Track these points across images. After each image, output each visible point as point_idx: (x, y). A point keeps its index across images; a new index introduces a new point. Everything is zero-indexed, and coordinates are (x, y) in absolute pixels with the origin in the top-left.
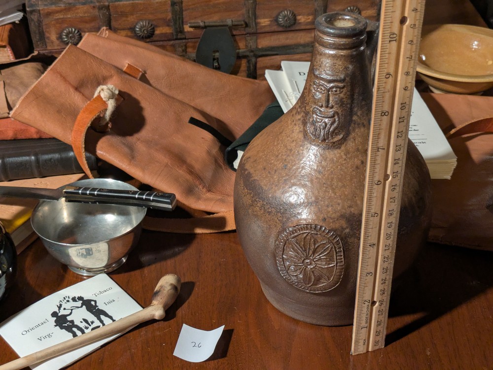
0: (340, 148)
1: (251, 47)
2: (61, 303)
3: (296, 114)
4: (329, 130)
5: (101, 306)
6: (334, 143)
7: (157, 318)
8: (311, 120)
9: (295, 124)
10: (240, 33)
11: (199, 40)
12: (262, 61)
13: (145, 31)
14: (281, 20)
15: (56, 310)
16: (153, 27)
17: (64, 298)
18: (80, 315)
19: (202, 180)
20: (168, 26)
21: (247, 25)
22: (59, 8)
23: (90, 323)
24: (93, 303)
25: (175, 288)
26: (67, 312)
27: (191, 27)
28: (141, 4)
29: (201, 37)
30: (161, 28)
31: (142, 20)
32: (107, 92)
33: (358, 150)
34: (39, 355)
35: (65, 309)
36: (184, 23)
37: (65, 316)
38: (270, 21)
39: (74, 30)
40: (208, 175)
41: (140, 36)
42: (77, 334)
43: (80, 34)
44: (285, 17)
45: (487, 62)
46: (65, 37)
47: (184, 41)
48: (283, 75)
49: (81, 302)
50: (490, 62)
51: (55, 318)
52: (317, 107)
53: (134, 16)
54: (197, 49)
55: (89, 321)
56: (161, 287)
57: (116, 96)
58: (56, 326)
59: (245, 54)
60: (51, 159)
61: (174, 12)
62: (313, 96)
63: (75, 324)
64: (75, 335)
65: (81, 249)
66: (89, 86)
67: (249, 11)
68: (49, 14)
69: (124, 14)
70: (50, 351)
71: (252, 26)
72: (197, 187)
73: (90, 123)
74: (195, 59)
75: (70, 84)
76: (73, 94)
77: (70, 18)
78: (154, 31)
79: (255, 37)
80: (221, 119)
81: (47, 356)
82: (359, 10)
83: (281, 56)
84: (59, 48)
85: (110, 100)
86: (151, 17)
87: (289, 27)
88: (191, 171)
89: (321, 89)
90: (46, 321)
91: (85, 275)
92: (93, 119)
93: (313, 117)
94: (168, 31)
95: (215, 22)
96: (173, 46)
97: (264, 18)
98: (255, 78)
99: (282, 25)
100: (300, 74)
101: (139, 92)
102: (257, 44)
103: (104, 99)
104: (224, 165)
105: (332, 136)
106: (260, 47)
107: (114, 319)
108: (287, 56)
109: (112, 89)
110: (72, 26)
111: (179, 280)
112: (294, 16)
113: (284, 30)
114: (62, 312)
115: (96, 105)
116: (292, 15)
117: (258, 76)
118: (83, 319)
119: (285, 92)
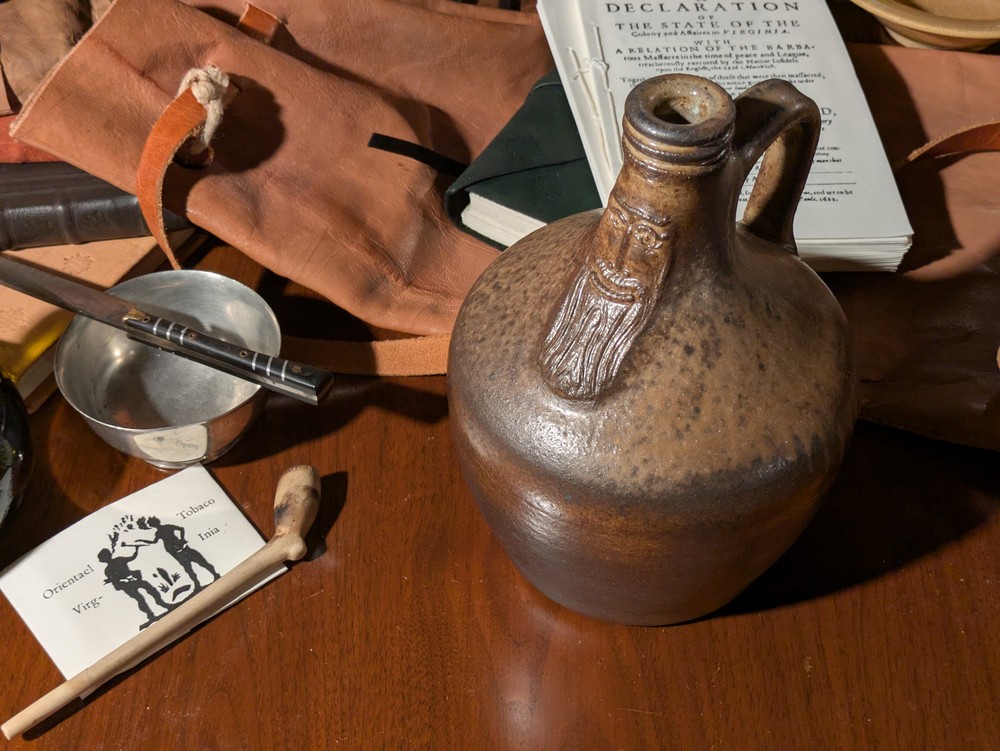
2: (117, 530)
5: (193, 542)
17: (123, 519)
18: (152, 561)
19: (395, 264)
23: (172, 579)
24: (177, 533)
26: (128, 552)
32: (205, 86)
35: (123, 545)
37: (124, 561)
40: (409, 245)
42: (147, 601)
48: (574, 7)
49: (155, 530)
51: (105, 565)
55: (170, 574)
57: (224, 91)
58: (107, 582)
60: (96, 212)
63: (143, 579)
64: (143, 607)
66: (168, 67)
72: (384, 279)
73: (172, 156)
75: (129, 64)
76: (137, 83)
85: (211, 102)
90: (90, 570)
92: (177, 148)
100: (609, 10)
101: (271, 72)
103: (199, 101)
104: (441, 219)
107: (217, 572)
109: (216, 77)
114: (119, 552)
115: (183, 113)
118: (158, 569)
119: (574, 52)
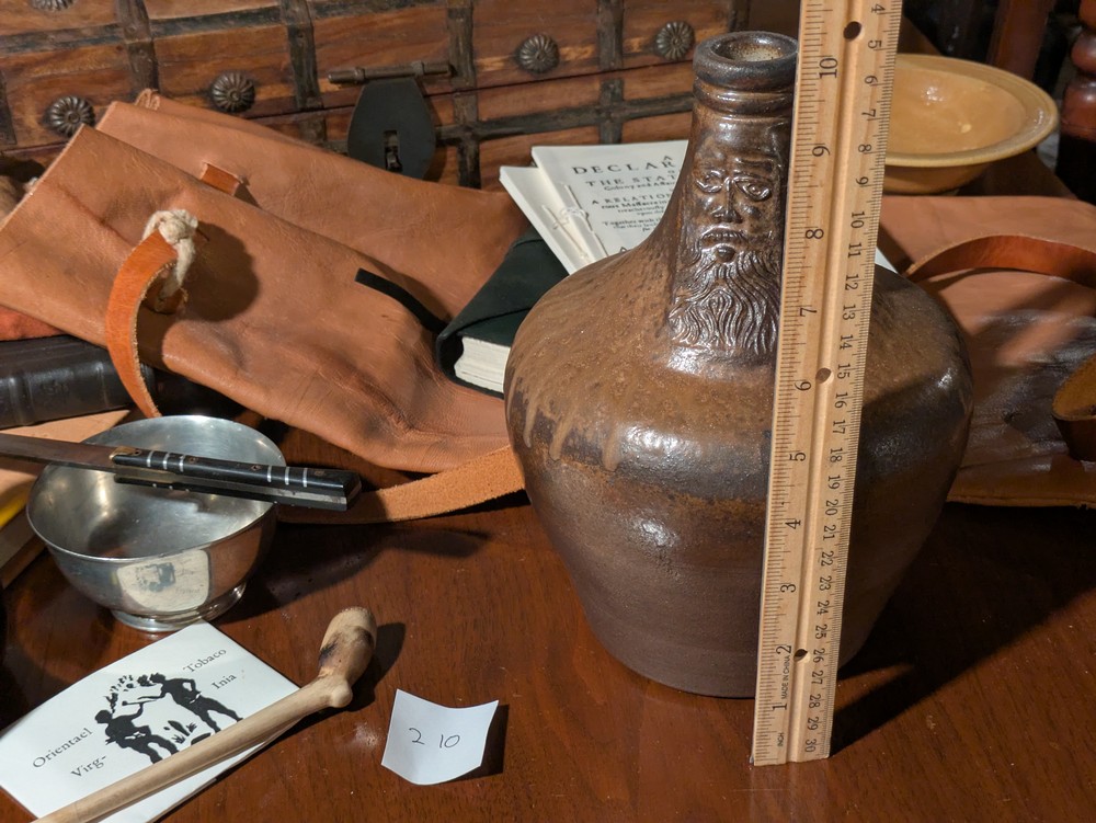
1: (464, 119)
2: (115, 691)
5: (206, 691)
7: (335, 703)
10: (441, 91)
11: (354, 109)
12: (489, 150)
13: (234, 96)
14: (526, 57)
15: (107, 706)
16: (251, 85)
17: (121, 680)
18: (160, 715)
19: (393, 405)
20: (284, 81)
21: (454, 72)
22: (40, 54)
23: (187, 730)
24: (187, 686)
25: (366, 636)
26: (131, 710)
27: (334, 82)
28: (222, 36)
29: (357, 103)
30: (269, 87)
31: (226, 72)
32: (173, 223)
34: (83, 807)
35: (125, 704)
36: (319, 74)
37: (127, 720)
38: (504, 61)
39: (76, 101)
40: (404, 393)
41: (223, 107)
42: (160, 754)
43: (91, 110)
44: (534, 50)
45: (960, 128)
46: (56, 117)
47: (319, 113)
48: (540, 175)
49: (161, 685)
50: (967, 128)
51: (106, 725)
53: (210, 64)
54: (348, 129)
55: (185, 726)
56: (337, 636)
57: (194, 233)
58: (109, 741)
59: (453, 135)
60: (53, 382)
61: (296, 52)
63: (153, 733)
64: (155, 758)
65: (147, 567)
66: (130, 215)
67: (457, 40)
68: (19, 69)
69: (186, 61)
70: (106, 796)
71: (465, 75)
72: (384, 419)
73: (145, 291)
74: (347, 151)
75: (87, 210)
76: (96, 232)
77: (66, 75)
78: (253, 95)
79: (473, 97)
80: (415, 277)
81: (100, 807)
82: (690, 27)
83: (532, 136)
84: (45, 143)
85: (181, 241)
86: (245, 64)
87: (545, 71)
88: (367, 385)
90: (87, 733)
91: (153, 629)
92: (149, 284)
94: (284, 94)
95: (386, 69)
96: (296, 125)
97: (489, 56)
98: (477, 186)
99: (531, 67)
100: (577, 172)
101: (237, 221)
102: (478, 111)
103: (168, 241)
104: (434, 370)
106: (484, 119)
107: (240, 716)
108: (543, 134)
109: (184, 217)
110: (71, 94)
111: (371, 619)
112: (555, 47)
113: (531, 79)
114: (120, 711)
115: (151, 253)
116: (549, 46)
117: (483, 183)
118: (170, 722)
119: (549, 209)
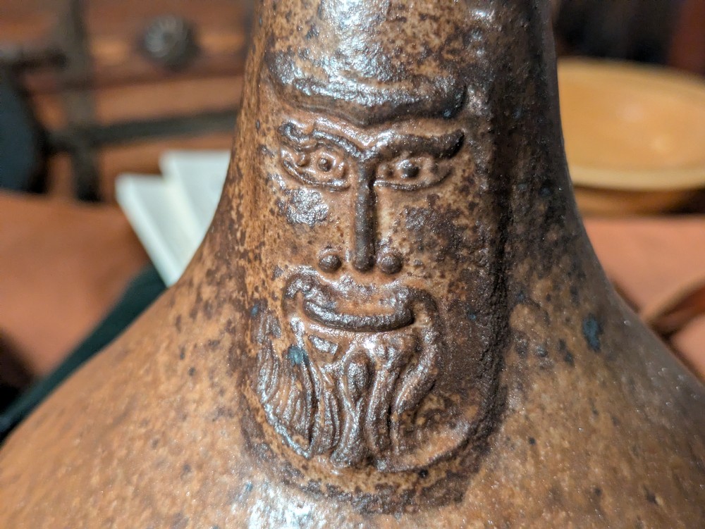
0: (459, 499)
1: (78, 120)
3: (193, 314)
4: (391, 398)
6: (423, 473)
8: (279, 345)
9: (192, 372)
33: (555, 498)
38: (126, 49)
52: (306, 270)
62: (283, 213)
89: (328, 166)
93: (291, 331)
97: (106, 41)
102: (94, 113)
105: (408, 434)
112: (191, 34)
